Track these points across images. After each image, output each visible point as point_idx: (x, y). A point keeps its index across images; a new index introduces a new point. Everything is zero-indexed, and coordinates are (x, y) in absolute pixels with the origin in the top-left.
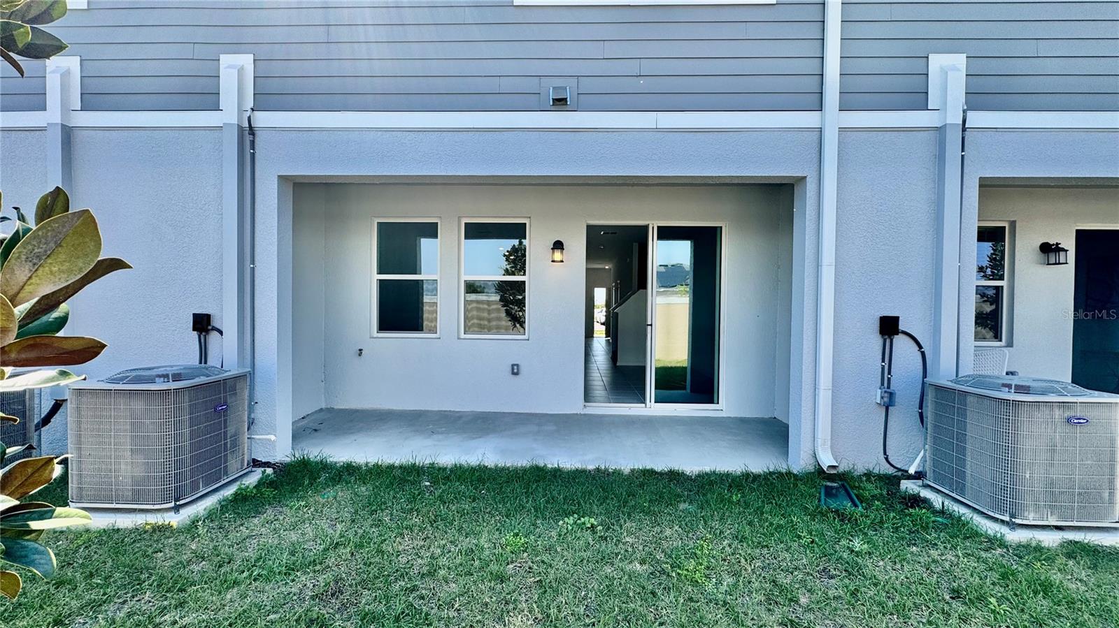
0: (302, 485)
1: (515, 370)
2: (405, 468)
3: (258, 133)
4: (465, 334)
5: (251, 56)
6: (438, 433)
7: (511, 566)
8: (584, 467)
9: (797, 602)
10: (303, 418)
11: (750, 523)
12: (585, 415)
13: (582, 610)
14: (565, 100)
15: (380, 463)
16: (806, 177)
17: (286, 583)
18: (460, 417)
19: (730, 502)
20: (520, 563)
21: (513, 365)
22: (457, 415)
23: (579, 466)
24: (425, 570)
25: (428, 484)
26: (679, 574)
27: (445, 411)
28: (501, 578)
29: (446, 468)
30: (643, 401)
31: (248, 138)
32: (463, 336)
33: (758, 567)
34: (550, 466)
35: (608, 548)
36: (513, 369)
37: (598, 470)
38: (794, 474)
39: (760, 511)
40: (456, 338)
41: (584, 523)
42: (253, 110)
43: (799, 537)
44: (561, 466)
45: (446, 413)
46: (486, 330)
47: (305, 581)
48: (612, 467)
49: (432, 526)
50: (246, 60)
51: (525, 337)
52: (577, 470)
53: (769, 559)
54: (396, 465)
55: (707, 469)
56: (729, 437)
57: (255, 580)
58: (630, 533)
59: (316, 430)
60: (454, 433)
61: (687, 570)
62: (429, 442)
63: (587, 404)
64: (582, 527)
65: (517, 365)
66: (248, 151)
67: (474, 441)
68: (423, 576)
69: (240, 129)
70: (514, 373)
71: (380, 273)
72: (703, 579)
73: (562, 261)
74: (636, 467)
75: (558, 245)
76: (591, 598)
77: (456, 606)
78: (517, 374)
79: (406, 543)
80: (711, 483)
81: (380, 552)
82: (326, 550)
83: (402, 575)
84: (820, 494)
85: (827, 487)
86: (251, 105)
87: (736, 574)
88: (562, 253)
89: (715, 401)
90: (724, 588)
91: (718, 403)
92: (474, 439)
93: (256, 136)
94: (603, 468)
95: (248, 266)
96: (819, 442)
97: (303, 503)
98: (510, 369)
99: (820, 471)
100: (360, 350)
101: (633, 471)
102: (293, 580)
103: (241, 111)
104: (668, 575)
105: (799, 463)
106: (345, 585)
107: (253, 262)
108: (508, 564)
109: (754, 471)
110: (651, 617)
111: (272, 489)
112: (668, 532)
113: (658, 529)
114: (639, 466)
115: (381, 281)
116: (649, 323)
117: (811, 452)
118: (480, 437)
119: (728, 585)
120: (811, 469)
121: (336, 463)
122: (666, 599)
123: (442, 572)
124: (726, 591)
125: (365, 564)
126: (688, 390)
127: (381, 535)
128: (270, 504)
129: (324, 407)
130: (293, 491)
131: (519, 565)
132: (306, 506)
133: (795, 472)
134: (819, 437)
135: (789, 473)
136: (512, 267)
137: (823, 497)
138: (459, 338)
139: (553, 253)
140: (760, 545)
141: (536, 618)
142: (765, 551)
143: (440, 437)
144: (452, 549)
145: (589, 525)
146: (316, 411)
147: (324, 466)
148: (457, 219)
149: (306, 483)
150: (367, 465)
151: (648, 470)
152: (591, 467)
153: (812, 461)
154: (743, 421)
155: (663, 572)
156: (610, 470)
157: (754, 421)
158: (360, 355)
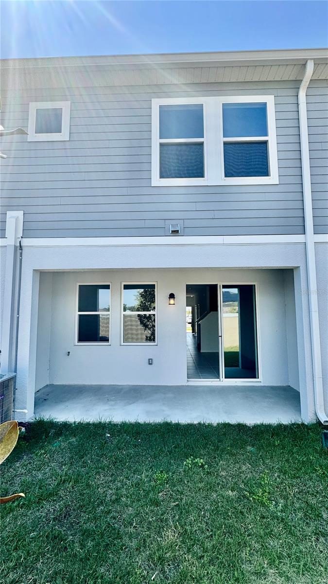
0: (41, 439)
1: (150, 362)
2: (96, 425)
3: (24, 249)
4: (124, 342)
5: (22, 212)
6: (111, 400)
7: (160, 494)
8: (192, 422)
9: (321, 517)
10: (38, 391)
11: (287, 461)
12: (188, 386)
13: (204, 526)
14: (178, 231)
15: (82, 422)
16: (299, 267)
17: (39, 509)
18: (122, 389)
19: (274, 446)
20: (165, 492)
21: (149, 359)
22: (121, 387)
23: (189, 422)
24: (114, 497)
25: (109, 435)
26: (254, 499)
27: (113, 385)
28: (157, 503)
29: (118, 424)
30: (218, 377)
31: (19, 251)
32: (122, 344)
33: (297, 492)
34: (173, 422)
35: (212, 479)
36: (149, 361)
37: (200, 424)
38: (306, 425)
39: (291, 452)
40: (119, 345)
41: (197, 463)
42: (22, 237)
43: (316, 470)
44: (180, 422)
45: (114, 386)
46: (135, 340)
47: (49, 508)
48: (207, 422)
49: (114, 466)
50: (20, 214)
51: (156, 344)
52: (188, 424)
53: (301, 486)
54: (91, 423)
55: (259, 422)
56: (267, 400)
57: (21, 508)
58: (223, 469)
59: (45, 400)
60: (120, 400)
61: (258, 496)
62: (106, 407)
63: (189, 380)
64: (195, 464)
65: (151, 359)
66: (19, 257)
67: (130, 406)
68: (113, 502)
69: (15, 247)
70: (150, 364)
71: (80, 311)
72: (268, 501)
73: (174, 304)
74: (220, 422)
75: (172, 296)
76: (207, 516)
77: (134, 524)
78: (151, 364)
79: (101, 479)
80: (262, 432)
81: (88, 486)
82: (58, 484)
83: (102, 502)
84: (322, 439)
85: (325, 433)
86: (22, 236)
87: (286, 498)
88: (174, 300)
89: (257, 376)
90: (280, 508)
91: (258, 378)
92: (130, 404)
93: (23, 250)
94: (202, 423)
95: (16, 315)
96: (318, 407)
97: (43, 451)
98: (148, 361)
99: (319, 423)
100: (69, 352)
101: (218, 424)
102: (42, 507)
103: (16, 238)
104: (248, 499)
105: (307, 418)
106: (71, 510)
107: (18, 314)
108: (159, 493)
109: (284, 423)
110: (243, 531)
111: (26, 442)
112: (244, 468)
113: (237, 465)
114: (221, 421)
115: (80, 316)
116: (220, 335)
117: (313, 412)
118: (134, 403)
119: (282, 506)
120: (315, 422)
121: (58, 422)
122: (250, 517)
123: (124, 499)
124: (281, 510)
125: (80, 494)
126: (241, 367)
127: (87, 473)
128: (25, 452)
129: (48, 384)
130: (37, 442)
131: (165, 493)
132: (45, 454)
133: (307, 424)
134: (318, 404)
135: (303, 424)
136: (144, 300)
137: (324, 440)
138: (121, 345)
139: (170, 300)
140: (295, 477)
141: (180, 532)
142: (299, 480)
143: (113, 403)
144: (128, 483)
145: (200, 464)
146: (44, 387)
147: (52, 424)
148: (119, 283)
149: (44, 437)
150: (75, 422)
151: (227, 424)
152: (196, 422)
153: (315, 418)
154: (273, 388)
155: (244, 496)
156: (206, 424)
157: (279, 388)
158: (68, 355)
